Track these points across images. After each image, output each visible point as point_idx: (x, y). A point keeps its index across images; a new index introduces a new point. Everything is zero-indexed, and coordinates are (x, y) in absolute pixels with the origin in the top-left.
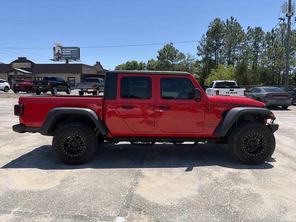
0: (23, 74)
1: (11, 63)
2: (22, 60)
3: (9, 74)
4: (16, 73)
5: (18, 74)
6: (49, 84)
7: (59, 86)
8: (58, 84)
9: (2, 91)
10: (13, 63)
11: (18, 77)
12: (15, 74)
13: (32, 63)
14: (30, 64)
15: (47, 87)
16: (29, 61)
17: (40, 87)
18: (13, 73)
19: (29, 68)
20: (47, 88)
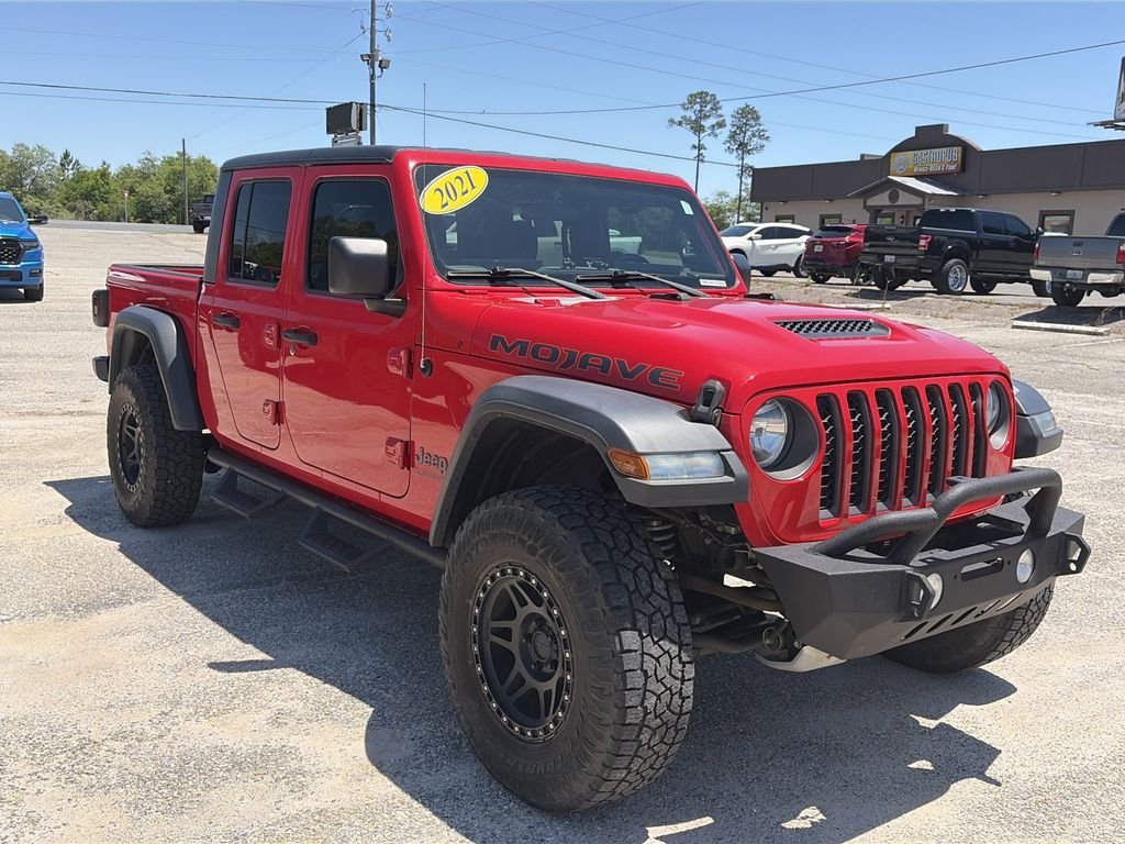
0: (919, 201)
1: (888, 155)
2: (931, 137)
3: (870, 202)
4: (894, 197)
5: (905, 199)
6: (922, 242)
7: (984, 254)
8: (975, 245)
9: (788, 274)
10: (893, 154)
11: (904, 214)
12: (889, 204)
13: (966, 148)
14: (956, 152)
15: (914, 256)
16: (956, 142)
17: (888, 259)
18: (881, 200)
19: (951, 173)
20: (914, 261)
